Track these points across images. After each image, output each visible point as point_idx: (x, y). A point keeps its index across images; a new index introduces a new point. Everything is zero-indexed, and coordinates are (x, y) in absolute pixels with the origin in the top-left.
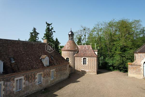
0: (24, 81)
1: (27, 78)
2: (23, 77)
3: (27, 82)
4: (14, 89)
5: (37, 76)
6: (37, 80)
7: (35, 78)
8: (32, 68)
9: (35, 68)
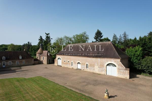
0: (11, 63)
1: (13, 62)
2: (11, 62)
3: (13, 63)
4: (9, 64)
5: (16, 62)
6: (16, 63)
7: (15, 62)
8: (15, 59)
9: (16, 59)
